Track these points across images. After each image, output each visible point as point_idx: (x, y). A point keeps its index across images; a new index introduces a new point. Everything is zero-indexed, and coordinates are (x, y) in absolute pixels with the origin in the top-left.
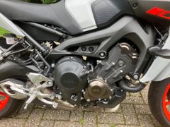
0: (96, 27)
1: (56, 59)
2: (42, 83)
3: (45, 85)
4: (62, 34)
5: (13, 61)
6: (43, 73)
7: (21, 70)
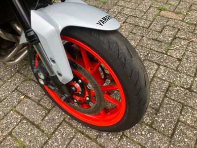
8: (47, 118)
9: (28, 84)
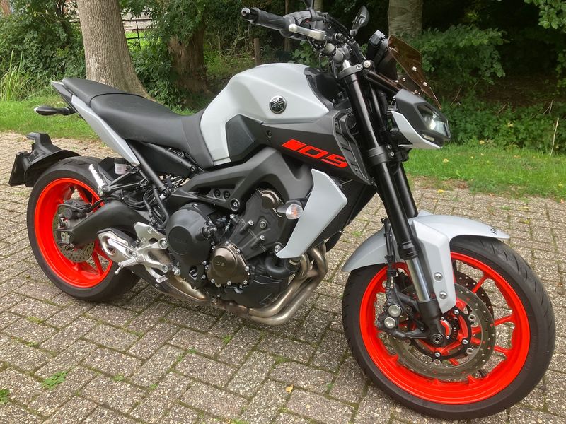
0: (229, 161)
1: (174, 204)
2: (153, 240)
3: (155, 246)
4: (190, 165)
5: (121, 200)
6: (155, 226)
7: (130, 217)
8: (358, 417)
9: (288, 368)
